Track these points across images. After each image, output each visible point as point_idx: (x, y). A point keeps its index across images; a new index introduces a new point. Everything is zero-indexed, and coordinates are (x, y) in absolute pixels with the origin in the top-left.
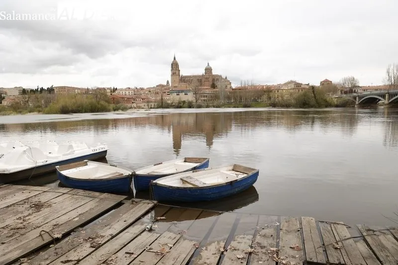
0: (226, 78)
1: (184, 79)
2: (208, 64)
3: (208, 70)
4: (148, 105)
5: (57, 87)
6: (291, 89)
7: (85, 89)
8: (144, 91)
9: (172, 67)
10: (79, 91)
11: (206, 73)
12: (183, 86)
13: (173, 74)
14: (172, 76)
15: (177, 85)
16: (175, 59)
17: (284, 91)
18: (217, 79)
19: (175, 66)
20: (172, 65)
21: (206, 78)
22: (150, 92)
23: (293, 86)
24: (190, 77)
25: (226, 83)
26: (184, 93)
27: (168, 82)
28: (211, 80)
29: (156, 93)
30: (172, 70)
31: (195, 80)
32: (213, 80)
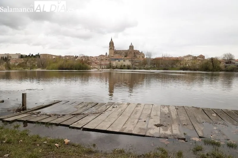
0: (142, 52)
1: (116, 52)
2: (131, 43)
3: (131, 47)
4: (100, 67)
5: (42, 54)
6: (190, 60)
7: (58, 56)
8: (94, 58)
9: (110, 45)
10: (55, 57)
11: (130, 49)
12: (117, 56)
13: (110, 49)
14: (109, 50)
15: (113, 55)
16: (112, 40)
17: (186, 61)
18: (137, 53)
19: (112, 44)
20: (110, 43)
21: (131, 52)
22: (97, 59)
23: (191, 58)
24: (120, 51)
25: (142, 55)
26: (118, 60)
27: (106, 54)
28: (133, 53)
29: (101, 60)
30: (109, 47)
31: (124, 53)
32: (134, 53)
